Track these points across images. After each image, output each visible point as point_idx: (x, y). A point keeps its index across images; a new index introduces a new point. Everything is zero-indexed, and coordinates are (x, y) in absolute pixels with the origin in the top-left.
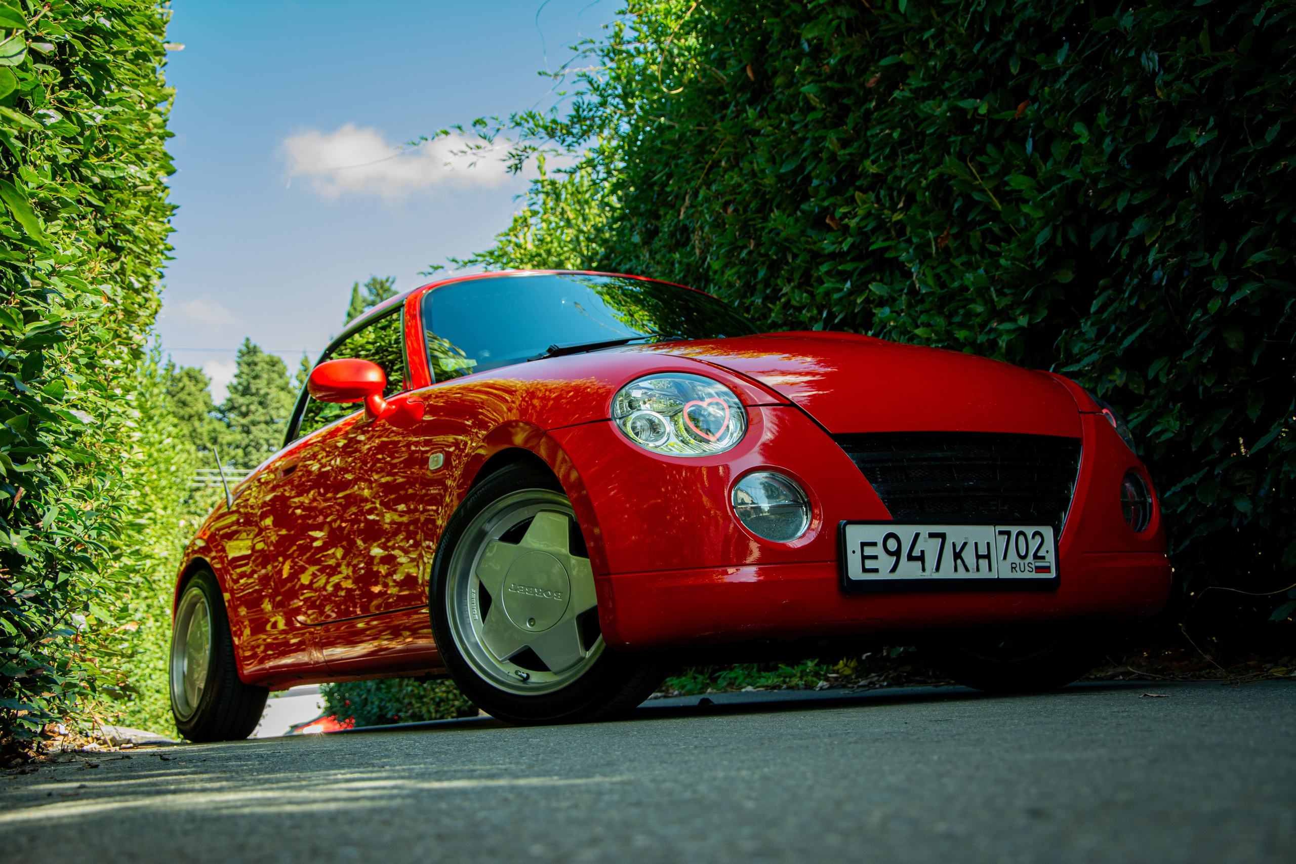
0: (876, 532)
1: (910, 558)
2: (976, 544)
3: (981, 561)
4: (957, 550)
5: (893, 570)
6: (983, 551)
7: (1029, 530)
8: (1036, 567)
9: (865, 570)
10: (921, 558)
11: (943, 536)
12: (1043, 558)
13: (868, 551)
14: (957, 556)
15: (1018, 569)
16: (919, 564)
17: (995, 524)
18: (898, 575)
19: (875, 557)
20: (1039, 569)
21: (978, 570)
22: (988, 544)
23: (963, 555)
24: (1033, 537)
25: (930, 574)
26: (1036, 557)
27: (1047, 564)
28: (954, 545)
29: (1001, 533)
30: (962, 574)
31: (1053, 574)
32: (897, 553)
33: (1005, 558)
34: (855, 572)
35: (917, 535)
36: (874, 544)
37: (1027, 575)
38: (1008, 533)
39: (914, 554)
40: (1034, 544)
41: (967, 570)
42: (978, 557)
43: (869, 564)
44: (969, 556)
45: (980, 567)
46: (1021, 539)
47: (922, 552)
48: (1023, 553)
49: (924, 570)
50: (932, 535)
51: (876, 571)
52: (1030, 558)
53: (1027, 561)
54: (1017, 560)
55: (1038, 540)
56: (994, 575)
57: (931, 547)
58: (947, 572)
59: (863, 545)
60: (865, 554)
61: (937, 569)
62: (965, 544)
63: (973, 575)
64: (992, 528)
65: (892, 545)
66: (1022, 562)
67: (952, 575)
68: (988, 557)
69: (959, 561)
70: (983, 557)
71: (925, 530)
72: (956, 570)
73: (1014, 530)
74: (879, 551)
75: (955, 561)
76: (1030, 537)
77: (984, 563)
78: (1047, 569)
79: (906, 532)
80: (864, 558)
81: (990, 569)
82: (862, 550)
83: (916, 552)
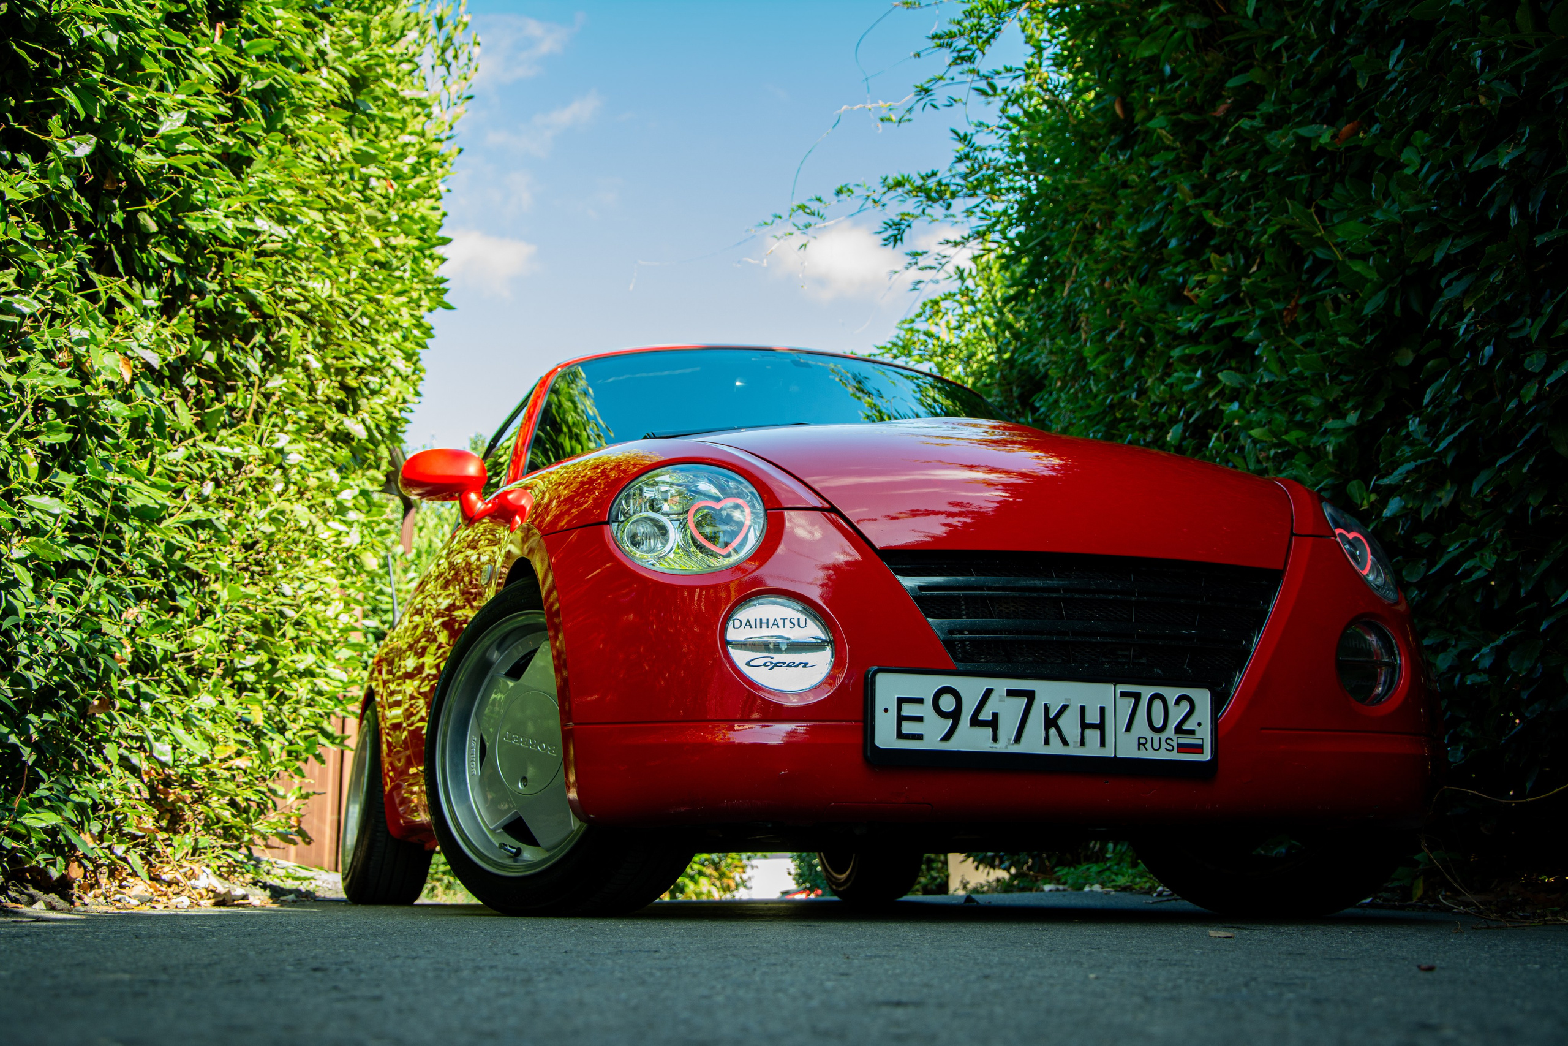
0: (925, 685)
1: (975, 722)
2: (1083, 708)
3: (1088, 732)
4: (1052, 716)
5: (947, 737)
6: (1093, 718)
7: (1172, 694)
8: (1179, 745)
9: (900, 735)
10: (993, 723)
11: (1030, 695)
12: (1192, 732)
13: (908, 710)
14: (1051, 723)
15: (1148, 745)
16: (989, 731)
17: (1115, 680)
18: (952, 745)
19: (920, 719)
20: (1182, 748)
21: (1083, 743)
22: (1102, 709)
23: (1060, 722)
24: (1177, 702)
25: (1005, 745)
26: (1179, 730)
27: (1199, 742)
28: (1047, 708)
29: (1124, 694)
30: (1056, 748)
31: (1206, 756)
32: (955, 715)
33: (1128, 729)
34: (885, 736)
35: (989, 692)
36: (920, 701)
37: (1163, 755)
38: (1137, 696)
39: (981, 718)
40: (1177, 714)
41: (1065, 742)
42: (1084, 726)
43: (908, 728)
44: (1069, 724)
45: (1087, 740)
46: (1158, 705)
47: (995, 715)
48: (1158, 723)
49: (995, 739)
50: (1011, 693)
51: (920, 737)
52: (1171, 730)
53: (1164, 736)
54: (1149, 734)
55: (1185, 707)
56: (1108, 752)
57: (1009, 711)
58: (1033, 743)
59: (901, 701)
60: (904, 713)
61: (1018, 739)
62: (1065, 708)
63: (1074, 750)
64: (1111, 687)
65: (948, 703)
66: (1156, 737)
67: (1040, 749)
68: (1101, 726)
69: (1053, 731)
70: (1093, 726)
71: (1002, 685)
72: (1047, 741)
73: (1147, 692)
74: (926, 710)
75: (1047, 729)
76: (1171, 702)
77: (1093, 736)
78: (1198, 749)
79: (971, 688)
80: (901, 719)
81: (1103, 743)
82: (899, 709)
83: (986, 715)
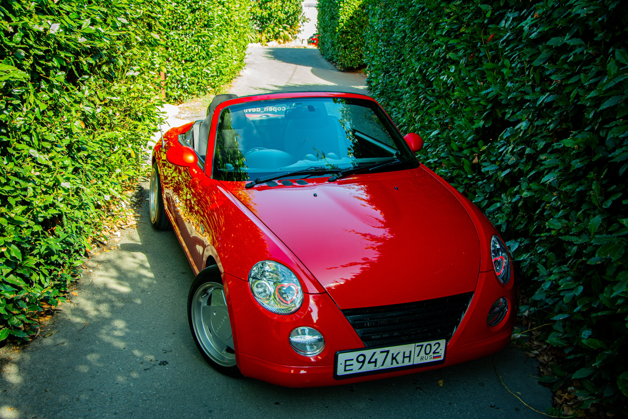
0: (353, 355)
1: (369, 362)
2: (404, 353)
3: (405, 359)
4: (394, 356)
5: (360, 368)
6: (407, 354)
7: (433, 343)
9: (345, 370)
10: (375, 362)
11: (388, 352)
12: (438, 352)
13: (348, 363)
14: (394, 358)
15: (424, 359)
16: (374, 364)
17: (415, 342)
18: (362, 370)
19: (352, 365)
20: (434, 357)
21: (403, 362)
22: (411, 352)
23: (397, 358)
24: (435, 345)
25: (379, 367)
26: (434, 353)
28: (393, 354)
29: (418, 346)
30: (395, 365)
31: (442, 358)
32: (363, 362)
33: (418, 356)
34: (341, 371)
35: (374, 353)
36: (352, 360)
37: (429, 361)
38: (422, 346)
39: (371, 361)
40: (435, 348)
41: (398, 363)
42: (404, 357)
43: (348, 368)
44: (400, 358)
45: (405, 361)
46: (428, 347)
47: (376, 360)
49: (375, 366)
50: (381, 352)
51: (352, 370)
52: (431, 353)
53: (429, 355)
54: (424, 355)
55: (437, 345)
56: (411, 363)
57: (380, 357)
58: (388, 365)
59: (346, 361)
61: (383, 365)
62: (399, 353)
63: (400, 365)
64: (414, 344)
65: (361, 359)
66: (427, 356)
67: (390, 366)
68: (410, 357)
69: (394, 360)
70: (407, 357)
71: (378, 350)
72: (392, 364)
73: (425, 344)
74: (354, 362)
75: (392, 360)
76: (433, 345)
77: (407, 360)
78: (440, 356)
79: (368, 353)
80: (346, 366)
81: (410, 361)
82: (345, 363)
83: (373, 360)
